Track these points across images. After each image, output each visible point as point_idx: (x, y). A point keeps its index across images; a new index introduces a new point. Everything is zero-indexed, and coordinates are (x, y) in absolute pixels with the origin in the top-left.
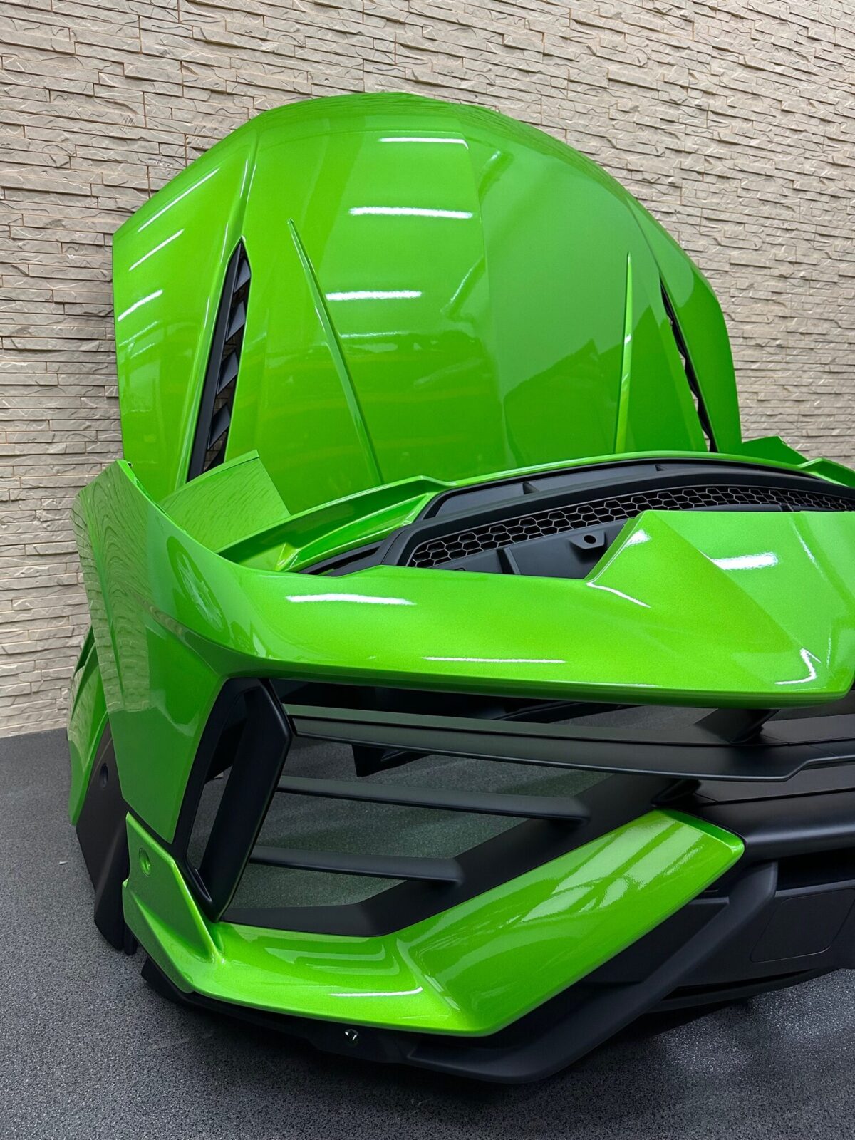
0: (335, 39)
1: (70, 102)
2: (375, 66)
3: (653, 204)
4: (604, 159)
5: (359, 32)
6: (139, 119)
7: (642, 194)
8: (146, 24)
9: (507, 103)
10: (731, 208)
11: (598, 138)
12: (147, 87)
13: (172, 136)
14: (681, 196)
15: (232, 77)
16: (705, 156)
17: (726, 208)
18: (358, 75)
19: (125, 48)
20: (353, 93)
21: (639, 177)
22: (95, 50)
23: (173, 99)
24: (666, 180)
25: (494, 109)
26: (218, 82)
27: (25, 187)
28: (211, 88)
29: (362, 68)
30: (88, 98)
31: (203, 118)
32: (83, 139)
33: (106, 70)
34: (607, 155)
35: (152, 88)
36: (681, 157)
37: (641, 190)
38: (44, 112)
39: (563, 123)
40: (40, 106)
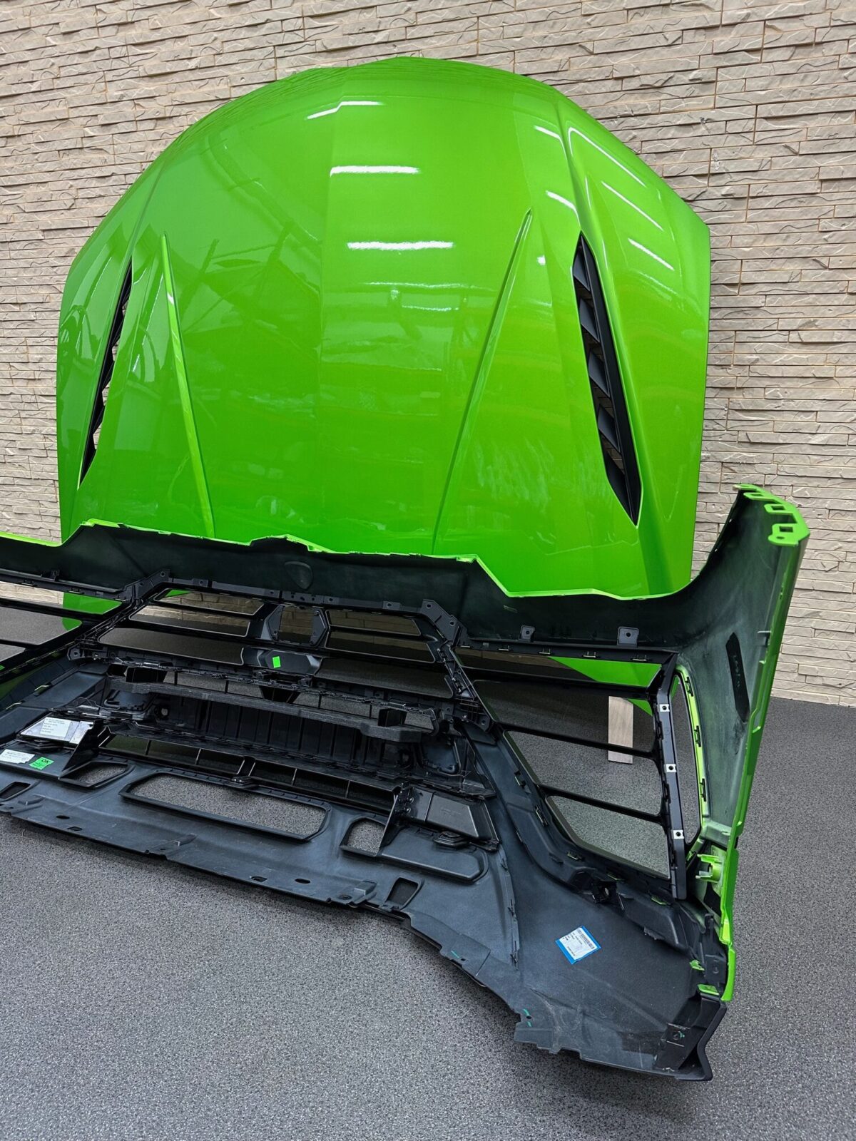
0: (248, 35)
1: (71, 156)
2: (286, 49)
3: (660, 117)
4: (574, 74)
5: (268, 20)
6: (111, 159)
7: (639, 107)
8: (109, 76)
9: (434, 42)
10: (821, 92)
11: (565, 48)
12: (114, 130)
13: (131, 167)
14: (715, 95)
15: (169, 102)
16: (765, 21)
17: (811, 94)
18: (271, 65)
19: (97, 102)
20: (267, 84)
21: (635, 83)
22: (80, 111)
23: (131, 135)
24: (685, 78)
25: (416, 55)
26: (158, 110)
27: (53, 228)
28: (155, 117)
29: (273, 56)
30: (80, 150)
31: (153, 145)
32: (80, 184)
33: (89, 124)
34: (581, 65)
35: (116, 129)
36: (716, 36)
37: (637, 102)
38: (58, 169)
39: (508, 45)
40: (55, 165)
